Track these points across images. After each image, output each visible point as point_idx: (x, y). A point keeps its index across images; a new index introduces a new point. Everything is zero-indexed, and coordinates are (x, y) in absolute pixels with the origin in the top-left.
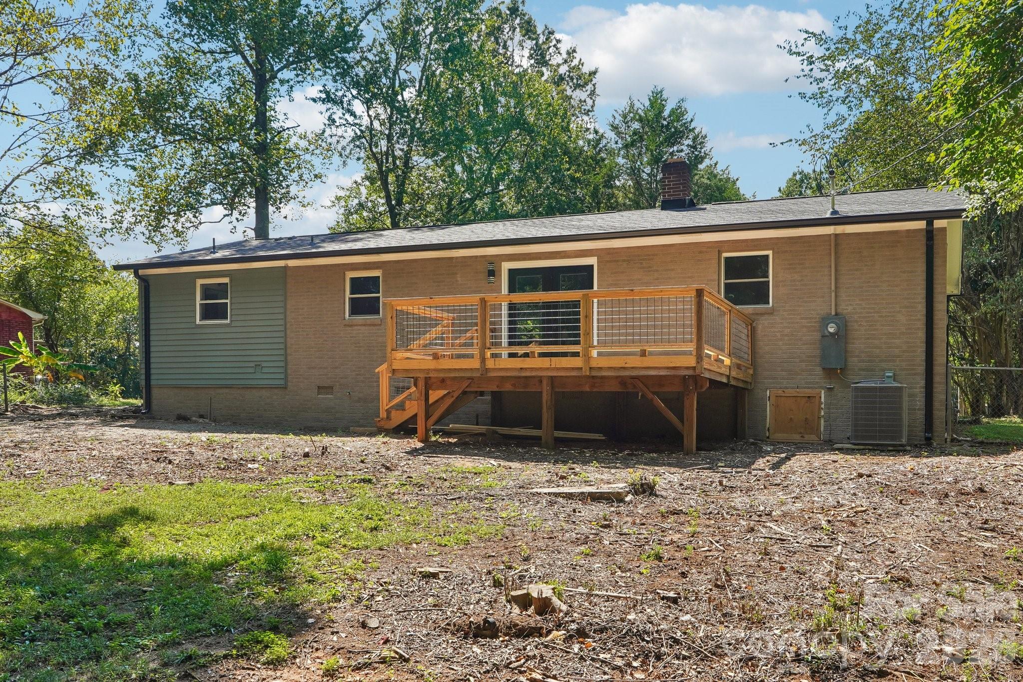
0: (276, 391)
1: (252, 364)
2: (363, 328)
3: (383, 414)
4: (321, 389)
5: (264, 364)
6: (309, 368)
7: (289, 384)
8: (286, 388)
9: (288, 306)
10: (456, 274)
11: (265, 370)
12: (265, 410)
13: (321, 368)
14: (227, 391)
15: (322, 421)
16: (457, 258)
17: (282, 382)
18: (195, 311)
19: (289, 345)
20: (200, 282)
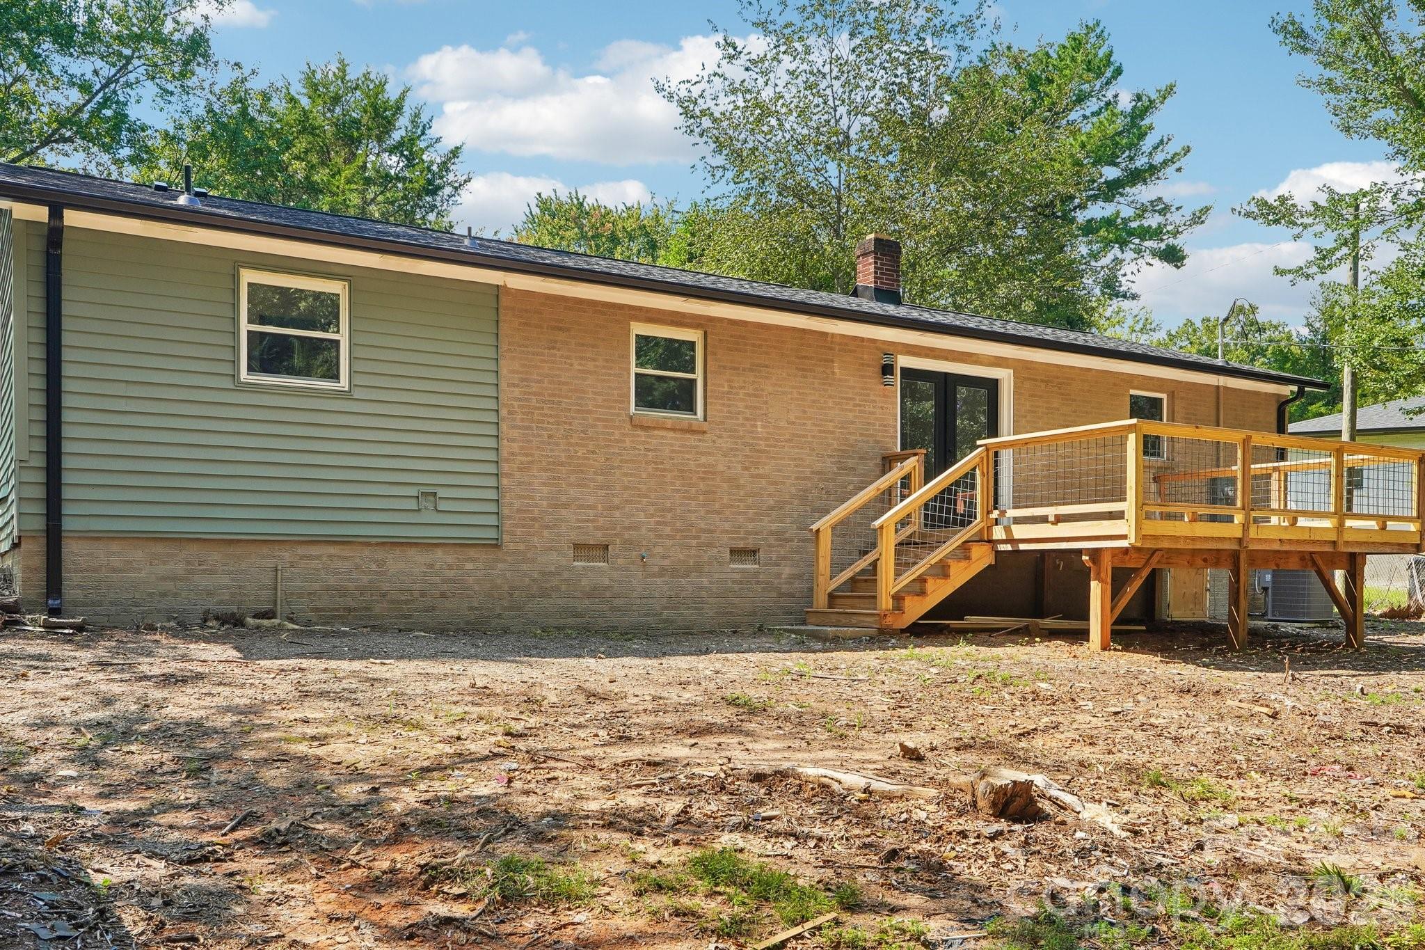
0: (472, 553)
1: (413, 492)
2: (671, 434)
3: (886, 603)
4: (580, 548)
5: (442, 493)
6: (556, 506)
7: (506, 538)
8: (496, 545)
9: (504, 371)
10: (832, 361)
11: (443, 506)
12: (443, 595)
13: (581, 507)
14: (333, 550)
15: (582, 616)
16: (833, 335)
17: (492, 534)
18: (235, 349)
19: (504, 453)
20: (248, 276)
